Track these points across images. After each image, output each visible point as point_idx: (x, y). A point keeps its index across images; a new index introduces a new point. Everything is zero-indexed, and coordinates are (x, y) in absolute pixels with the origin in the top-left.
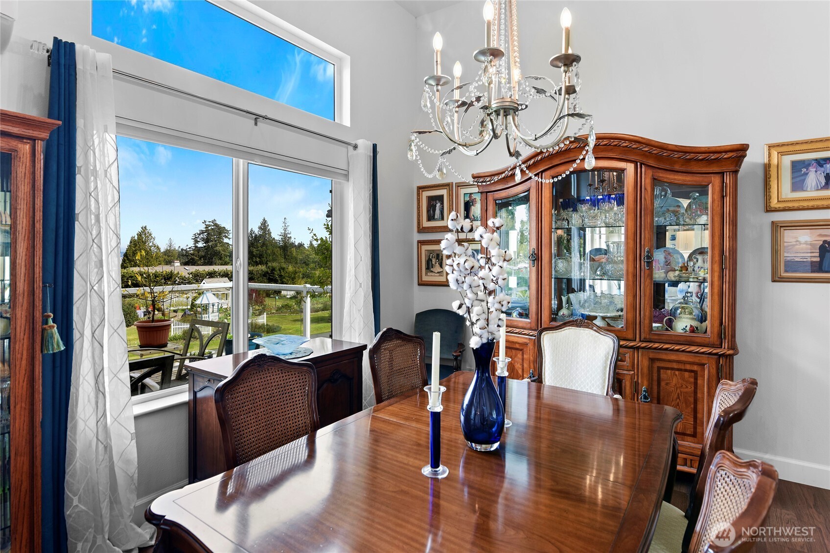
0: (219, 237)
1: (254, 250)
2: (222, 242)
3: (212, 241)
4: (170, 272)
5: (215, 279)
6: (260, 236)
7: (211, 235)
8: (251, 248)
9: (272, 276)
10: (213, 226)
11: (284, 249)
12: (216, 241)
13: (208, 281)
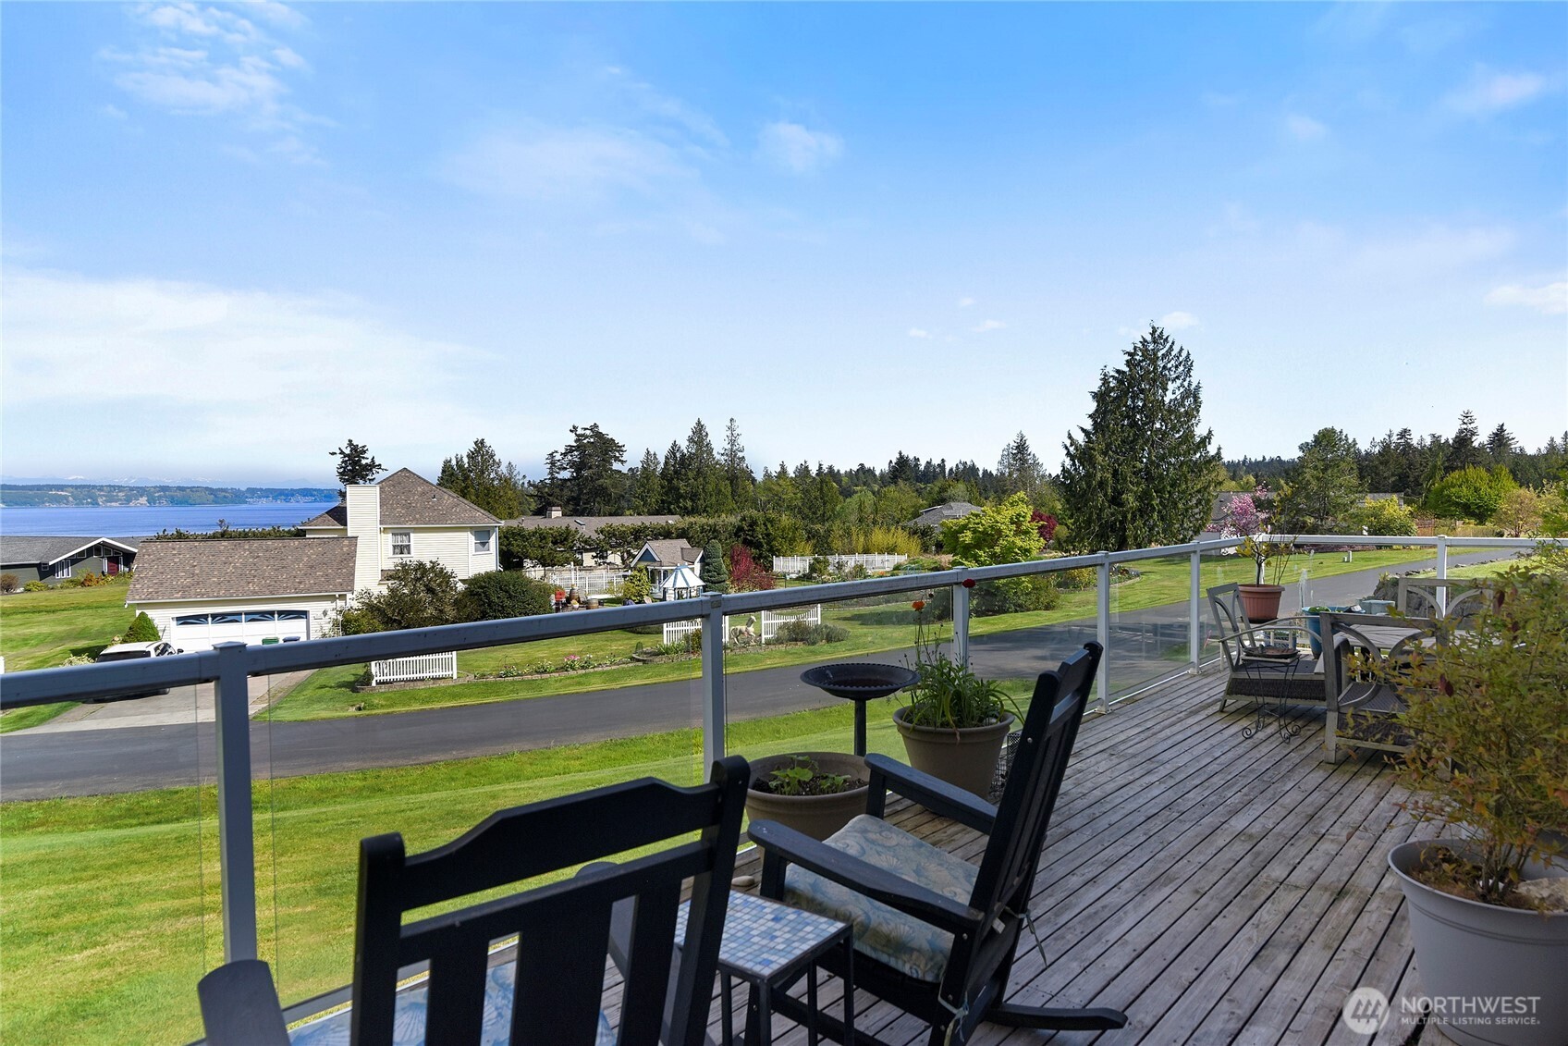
0: (603, 460)
1: (682, 484)
2: (611, 469)
3: (590, 468)
4: (564, 528)
5: (667, 542)
6: (691, 456)
7: (590, 455)
8: (675, 481)
9: (752, 536)
10: (591, 437)
11: (731, 483)
12: (598, 466)
13: (654, 546)
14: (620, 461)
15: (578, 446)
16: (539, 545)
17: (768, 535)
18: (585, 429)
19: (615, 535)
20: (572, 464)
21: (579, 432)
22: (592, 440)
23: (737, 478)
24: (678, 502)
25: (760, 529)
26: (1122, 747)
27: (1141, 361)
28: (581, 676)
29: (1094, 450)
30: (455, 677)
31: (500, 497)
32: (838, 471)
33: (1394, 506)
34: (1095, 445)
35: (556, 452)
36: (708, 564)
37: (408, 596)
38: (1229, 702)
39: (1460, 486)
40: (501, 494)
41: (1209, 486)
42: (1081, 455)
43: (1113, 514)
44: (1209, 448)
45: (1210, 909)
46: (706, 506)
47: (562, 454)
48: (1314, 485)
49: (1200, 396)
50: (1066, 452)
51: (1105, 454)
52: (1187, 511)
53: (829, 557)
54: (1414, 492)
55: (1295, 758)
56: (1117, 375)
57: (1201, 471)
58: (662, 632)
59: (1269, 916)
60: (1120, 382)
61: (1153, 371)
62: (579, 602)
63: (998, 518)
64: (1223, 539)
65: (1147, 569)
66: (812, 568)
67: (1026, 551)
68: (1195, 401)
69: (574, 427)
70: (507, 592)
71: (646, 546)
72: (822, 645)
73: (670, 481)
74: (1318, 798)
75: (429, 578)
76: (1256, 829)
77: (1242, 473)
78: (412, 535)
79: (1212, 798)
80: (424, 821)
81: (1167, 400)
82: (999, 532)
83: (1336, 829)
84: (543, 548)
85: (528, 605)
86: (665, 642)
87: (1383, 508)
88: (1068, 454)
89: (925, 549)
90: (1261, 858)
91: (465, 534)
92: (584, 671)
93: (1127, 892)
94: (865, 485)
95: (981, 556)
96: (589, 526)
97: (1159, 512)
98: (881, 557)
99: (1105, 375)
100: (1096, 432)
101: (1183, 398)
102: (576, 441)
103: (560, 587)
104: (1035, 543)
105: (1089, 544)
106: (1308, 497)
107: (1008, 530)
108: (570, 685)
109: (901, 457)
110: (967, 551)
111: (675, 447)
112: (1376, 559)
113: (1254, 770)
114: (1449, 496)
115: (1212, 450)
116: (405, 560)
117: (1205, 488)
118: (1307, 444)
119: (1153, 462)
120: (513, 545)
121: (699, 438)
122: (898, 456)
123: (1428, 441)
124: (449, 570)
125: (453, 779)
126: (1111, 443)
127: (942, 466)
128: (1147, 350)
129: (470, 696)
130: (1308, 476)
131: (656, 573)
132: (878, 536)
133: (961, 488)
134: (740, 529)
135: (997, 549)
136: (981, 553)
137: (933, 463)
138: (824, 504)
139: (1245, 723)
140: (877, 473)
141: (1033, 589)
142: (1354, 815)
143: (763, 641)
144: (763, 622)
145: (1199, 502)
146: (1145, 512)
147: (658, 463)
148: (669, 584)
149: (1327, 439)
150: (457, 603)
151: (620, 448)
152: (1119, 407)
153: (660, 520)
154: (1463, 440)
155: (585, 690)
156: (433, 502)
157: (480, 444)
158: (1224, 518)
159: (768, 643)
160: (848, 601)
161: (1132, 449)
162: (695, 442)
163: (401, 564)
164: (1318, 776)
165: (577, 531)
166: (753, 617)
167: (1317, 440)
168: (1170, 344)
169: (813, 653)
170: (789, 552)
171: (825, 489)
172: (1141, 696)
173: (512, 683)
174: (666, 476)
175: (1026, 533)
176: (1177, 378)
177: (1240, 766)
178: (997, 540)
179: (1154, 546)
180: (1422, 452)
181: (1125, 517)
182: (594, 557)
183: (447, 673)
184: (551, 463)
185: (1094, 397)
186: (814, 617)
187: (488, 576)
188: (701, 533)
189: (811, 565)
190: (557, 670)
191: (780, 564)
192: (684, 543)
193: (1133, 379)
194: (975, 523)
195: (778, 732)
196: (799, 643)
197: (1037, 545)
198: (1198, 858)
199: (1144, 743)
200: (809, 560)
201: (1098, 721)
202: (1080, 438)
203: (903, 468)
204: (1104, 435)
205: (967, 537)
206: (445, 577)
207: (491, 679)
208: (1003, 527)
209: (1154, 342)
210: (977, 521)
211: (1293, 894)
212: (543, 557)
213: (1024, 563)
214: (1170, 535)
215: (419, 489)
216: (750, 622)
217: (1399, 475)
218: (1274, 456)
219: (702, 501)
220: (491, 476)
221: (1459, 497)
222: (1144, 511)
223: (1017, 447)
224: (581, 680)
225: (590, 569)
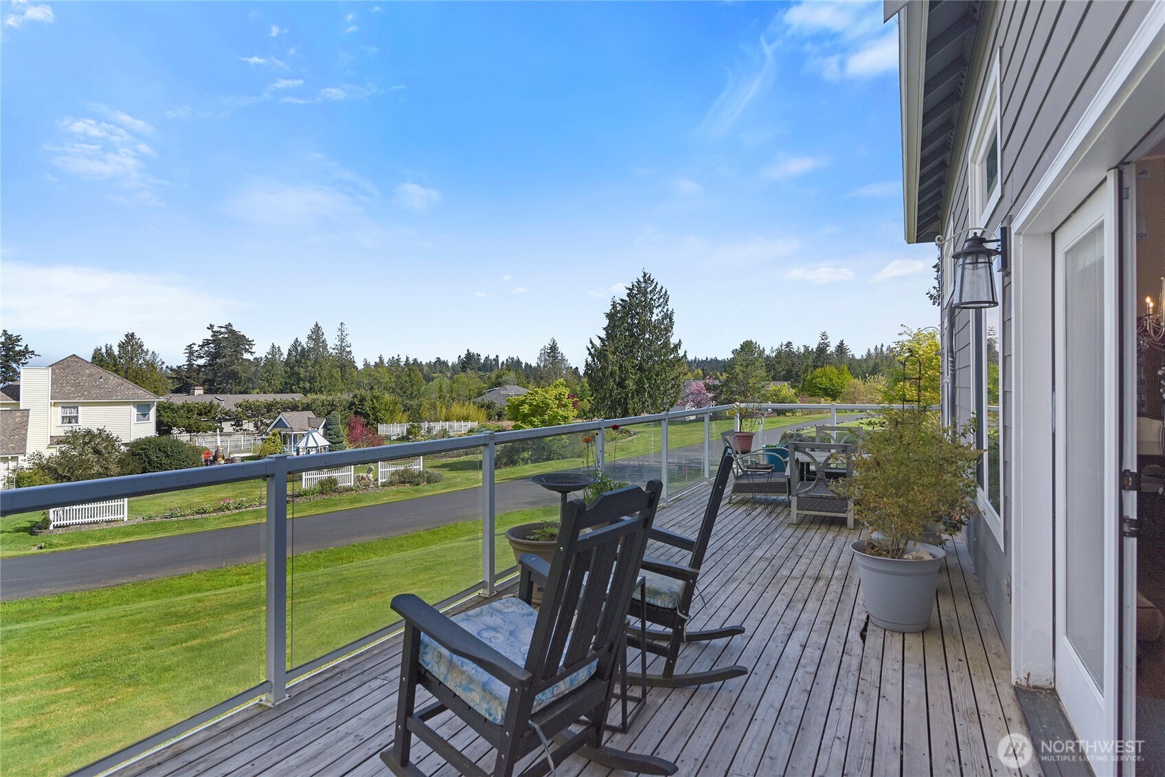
0: (235, 351)
2: (242, 358)
3: (224, 357)
4: (208, 403)
5: (295, 413)
6: (310, 350)
7: (224, 347)
8: (296, 368)
9: (362, 409)
10: (226, 333)
11: (341, 370)
12: (231, 356)
13: (287, 417)
14: (250, 352)
15: (214, 341)
16: (187, 417)
17: (373, 408)
18: (221, 327)
19: (251, 409)
20: (208, 354)
21: (215, 329)
22: (226, 336)
23: (345, 366)
24: (298, 384)
25: (367, 404)
26: (684, 523)
27: (637, 294)
28: (236, 514)
29: (607, 351)
30: (126, 519)
31: (147, 379)
32: (421, 362)
33: (786, 389)
34: (608, 348)
35: (195, 344)
36: (329, 429)
37: (77, 456)
38: (733, 497)
39: (822, 378)
40: (148, 376)
41: (679, 376)
42: (598, 354)
43: (619, 394)
44: (679, 351)
45: (759, 590)
46: (321, 387)
47: (199, 346)
48: (741, 376)
49: (673, 318)
50: (588, 352)
51: (614, 353)
52: (666, 392)
53: (421, 424)
54: (796, 381)
55: (775, 523)
56: (621, 303)
57: (674, 366)
58: (301, 479)
59: (788, 590)
60: (624, 307)
61: (644, 301)
62: (224, 458)
63: (547, 396)
64: (686, 410)
65: (640, 430)
66: (409, 432)
67: (565, 418)
68: (671, 321)
69: (211, 325)
70: (165, 452)
71: (280, 416)
72: (424, 486)
73: (292, 368)
74: (793, 540)
75: (97, 442)
76: (768, 555)
77: (694, 368)
78: (79, 408)
79: (741, 544)
80: (146, 621)
81: (653, 320)
82: (547, 405)
83: (806, 553)
84: (190, 418)
85: (183, 462)
86: (304, 487)
87: (780, 390)
88: (590, 354)
89: (489, 418)
90: (775, 567)
91: (129, 407)
92: (238, 511)
93: (717, 586)
94: (440, 373)
95: (535, 422)
96: (228, 402)
97: (649, 392)
98: (459, 423)
99: (614, 302)
100: (608, 339)
101: (663, 319)
102: (212, 336)
103: (206, 448)
104: (571, 413)
105: (605, 413)
106: (738, 383)
107: (553, 404)
108: (227, 522)
109: (469, 353)
110: (525, 418)
111: (296, 343)
112: (778, 422)
113: (756, 530)
114: (816, 383)
115: (681, 353)
116: (74, 428)
117: (677, 377)
118: (737, 350)
119: (645, 360)
120: (163, 416)
121: (316, 336)
122: (466, 353)
123: (802, 350)
124: (115, 435)
125: (141, 596)
126: (618, 347)
127: (496, 360)
128: (640, 287)
129: (141, 533)
130: (737, 370)
131: (287, 436)
132: (456, 409)
133: (512, 375)
134: (352, 404)
135: (546, 417)
136: (535, 419)
137: (490, 358)
138: (412, 386)
139: (744, 508)
140: (450, 364)
141: (570, 444)
142: (813, 546)
143: (379, 484)
144: (380, 470)
145: (673, 386)
146: (640, 393)
147: (282, 354)
148: (302, 444)
149: (748, 347)
150: (121, 462)
151: (250, 343)
152: (623, 323)
153: (287, 397)
154: (822, 349)
155: (244, 524)
156: (100, 382)
157: (130, 337)
158: (687, 396)
159: (384, 485)
160: (438, 455)
161: (631, 351)
162: (313, 339)
163: (71, 431)
164: (790, 531)
165: (219, 405)
166: (372, 467)
167: (742, 347)
168: (655, 284)
169: (418, 491)
170: (389, 421)
171: (413, 375)
172: (682, 497)
173: (176, 522)
174: (289, 364)
175: (565, 406)
176: (659, 306)
177: (749, 529)
178: (546, 410)
179: (645, 415)
180: (799, 356)
181: (627, 395)
182: (233, 425)
183: (119, 516)
184: (190, 353)
185: (607, 317)
186: (418, 465)
187: (148, 440)
188: (322, 406)
189: (408, 430)
190: (215, 511)
191: (383, 429)
192: (310, 414)
193: (631, 305)
194: (530, 399)
195: (402, 546)
196: (407, 485)
197: (573, 414)
198: (746, 569)
199: (695, 520)
200: (406, 426)
201: (664, 510)
202: (598, 343)
203: (469, 361)
204: (613, 341)
205: (526, 409)
206: (110, 441)
207: (158, 519)
208: (550, 401)
209: (645, 282)
210: (532, 398)
211: (796, 580)
212: (189, 425)
213: (563, 425)
214: (656, 407)
215: (87, 371)
216: (370, 470)
217: (786, 370)
218: (713, 358)
219: (318, 383)
220: (140, 362)
221: (821, 384)
222: (639, 391)
223: (551, 348)
224: (236, 517)
225: (229, 434)
